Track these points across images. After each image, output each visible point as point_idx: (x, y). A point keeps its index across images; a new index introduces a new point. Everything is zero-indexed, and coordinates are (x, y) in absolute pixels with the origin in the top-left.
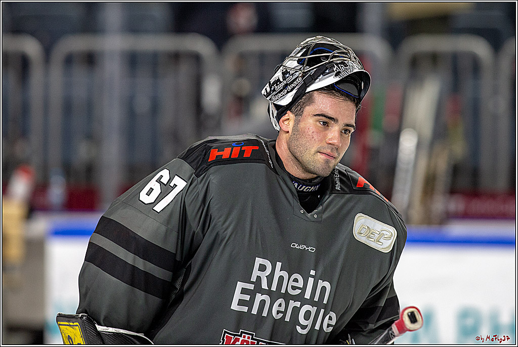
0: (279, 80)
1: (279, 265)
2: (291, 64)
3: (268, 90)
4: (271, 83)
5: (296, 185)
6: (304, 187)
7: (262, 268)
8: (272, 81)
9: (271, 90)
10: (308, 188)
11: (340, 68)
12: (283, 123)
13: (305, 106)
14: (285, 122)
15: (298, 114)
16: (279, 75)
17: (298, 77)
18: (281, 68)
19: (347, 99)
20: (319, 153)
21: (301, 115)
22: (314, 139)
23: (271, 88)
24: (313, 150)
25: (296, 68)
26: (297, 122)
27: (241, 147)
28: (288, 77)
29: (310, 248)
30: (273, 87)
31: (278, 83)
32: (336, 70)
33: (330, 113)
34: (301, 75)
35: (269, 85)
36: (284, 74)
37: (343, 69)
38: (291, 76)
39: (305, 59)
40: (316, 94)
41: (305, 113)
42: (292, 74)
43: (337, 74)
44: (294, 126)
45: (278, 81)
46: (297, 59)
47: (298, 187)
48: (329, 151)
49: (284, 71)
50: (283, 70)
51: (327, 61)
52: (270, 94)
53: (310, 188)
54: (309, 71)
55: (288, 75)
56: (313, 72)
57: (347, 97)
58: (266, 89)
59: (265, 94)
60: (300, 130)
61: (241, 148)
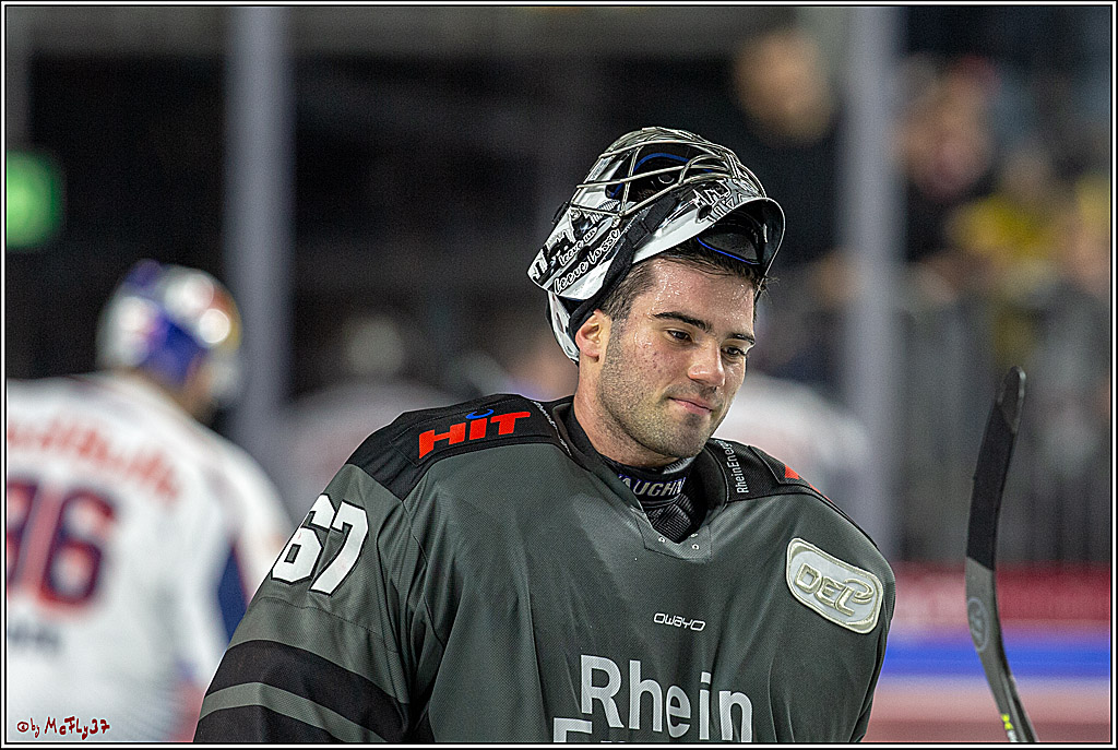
0: (565, 240)
1: (635, 666)
2: (592, 198)
3: (544, 266)
4: (549, 248)
5: (628, 481)
6: (647, 484)
7: (600, 679)
8: (550, 243)
9: (549, 266)
10: (658, 488)
11: (708, 199)
12: (586, 338)
13: (634, 296)
14: (589, 336)
15: (620, 315)
16: (564, 227)
17: (611, 229)
18: (569, 211)
19: (731, 271)
20: (671, 402)
21: (626, 317)
22: (657, 369)
23: (549, 260)
24: (657, 394)
25: (604, 208)
26: (617, 334)
27: (489, 418)
28: (587, 231)
29: (692, 623)
30: (554, 258)
31: (566, 248)
32: (700, 204)
33: (693, 308)
34: (617, 223)
35: (545, 254)
36: (577, 224)
37: (717, 200)
38: (595, 229)
39: (623, 184)
40: (657, 265)
41: (634, 312)
42: (597, 224)
43: (704, 212)
44: (610, 344)
45: (564, 243)
46: (604, 187)
47: (633, 485)
48: (695, 396)
49: (576, 216)
50: (572, 217)
51: (677, 185)
52: (549, 277)
53: (662, 485)
54: (636, 212)
55: (586, 227)
56: (645, 212)
57: (731, 267)
58: (538, 265)
59: (538, 276)
60: (625, 352)
61: (489, 421)
